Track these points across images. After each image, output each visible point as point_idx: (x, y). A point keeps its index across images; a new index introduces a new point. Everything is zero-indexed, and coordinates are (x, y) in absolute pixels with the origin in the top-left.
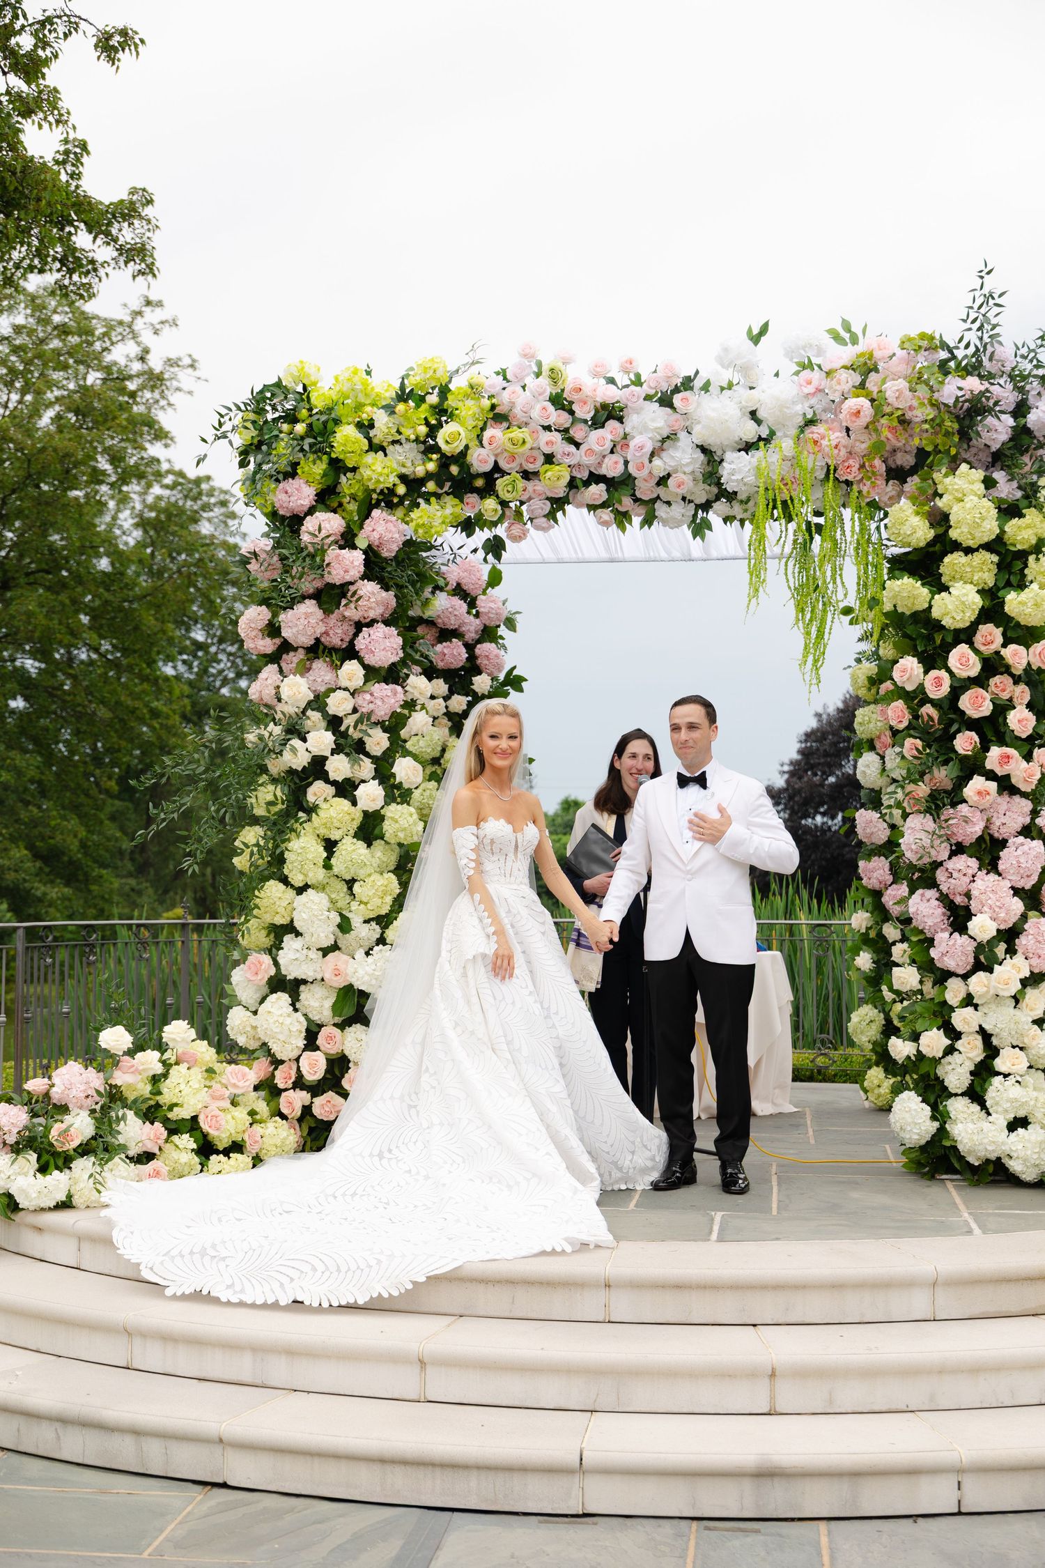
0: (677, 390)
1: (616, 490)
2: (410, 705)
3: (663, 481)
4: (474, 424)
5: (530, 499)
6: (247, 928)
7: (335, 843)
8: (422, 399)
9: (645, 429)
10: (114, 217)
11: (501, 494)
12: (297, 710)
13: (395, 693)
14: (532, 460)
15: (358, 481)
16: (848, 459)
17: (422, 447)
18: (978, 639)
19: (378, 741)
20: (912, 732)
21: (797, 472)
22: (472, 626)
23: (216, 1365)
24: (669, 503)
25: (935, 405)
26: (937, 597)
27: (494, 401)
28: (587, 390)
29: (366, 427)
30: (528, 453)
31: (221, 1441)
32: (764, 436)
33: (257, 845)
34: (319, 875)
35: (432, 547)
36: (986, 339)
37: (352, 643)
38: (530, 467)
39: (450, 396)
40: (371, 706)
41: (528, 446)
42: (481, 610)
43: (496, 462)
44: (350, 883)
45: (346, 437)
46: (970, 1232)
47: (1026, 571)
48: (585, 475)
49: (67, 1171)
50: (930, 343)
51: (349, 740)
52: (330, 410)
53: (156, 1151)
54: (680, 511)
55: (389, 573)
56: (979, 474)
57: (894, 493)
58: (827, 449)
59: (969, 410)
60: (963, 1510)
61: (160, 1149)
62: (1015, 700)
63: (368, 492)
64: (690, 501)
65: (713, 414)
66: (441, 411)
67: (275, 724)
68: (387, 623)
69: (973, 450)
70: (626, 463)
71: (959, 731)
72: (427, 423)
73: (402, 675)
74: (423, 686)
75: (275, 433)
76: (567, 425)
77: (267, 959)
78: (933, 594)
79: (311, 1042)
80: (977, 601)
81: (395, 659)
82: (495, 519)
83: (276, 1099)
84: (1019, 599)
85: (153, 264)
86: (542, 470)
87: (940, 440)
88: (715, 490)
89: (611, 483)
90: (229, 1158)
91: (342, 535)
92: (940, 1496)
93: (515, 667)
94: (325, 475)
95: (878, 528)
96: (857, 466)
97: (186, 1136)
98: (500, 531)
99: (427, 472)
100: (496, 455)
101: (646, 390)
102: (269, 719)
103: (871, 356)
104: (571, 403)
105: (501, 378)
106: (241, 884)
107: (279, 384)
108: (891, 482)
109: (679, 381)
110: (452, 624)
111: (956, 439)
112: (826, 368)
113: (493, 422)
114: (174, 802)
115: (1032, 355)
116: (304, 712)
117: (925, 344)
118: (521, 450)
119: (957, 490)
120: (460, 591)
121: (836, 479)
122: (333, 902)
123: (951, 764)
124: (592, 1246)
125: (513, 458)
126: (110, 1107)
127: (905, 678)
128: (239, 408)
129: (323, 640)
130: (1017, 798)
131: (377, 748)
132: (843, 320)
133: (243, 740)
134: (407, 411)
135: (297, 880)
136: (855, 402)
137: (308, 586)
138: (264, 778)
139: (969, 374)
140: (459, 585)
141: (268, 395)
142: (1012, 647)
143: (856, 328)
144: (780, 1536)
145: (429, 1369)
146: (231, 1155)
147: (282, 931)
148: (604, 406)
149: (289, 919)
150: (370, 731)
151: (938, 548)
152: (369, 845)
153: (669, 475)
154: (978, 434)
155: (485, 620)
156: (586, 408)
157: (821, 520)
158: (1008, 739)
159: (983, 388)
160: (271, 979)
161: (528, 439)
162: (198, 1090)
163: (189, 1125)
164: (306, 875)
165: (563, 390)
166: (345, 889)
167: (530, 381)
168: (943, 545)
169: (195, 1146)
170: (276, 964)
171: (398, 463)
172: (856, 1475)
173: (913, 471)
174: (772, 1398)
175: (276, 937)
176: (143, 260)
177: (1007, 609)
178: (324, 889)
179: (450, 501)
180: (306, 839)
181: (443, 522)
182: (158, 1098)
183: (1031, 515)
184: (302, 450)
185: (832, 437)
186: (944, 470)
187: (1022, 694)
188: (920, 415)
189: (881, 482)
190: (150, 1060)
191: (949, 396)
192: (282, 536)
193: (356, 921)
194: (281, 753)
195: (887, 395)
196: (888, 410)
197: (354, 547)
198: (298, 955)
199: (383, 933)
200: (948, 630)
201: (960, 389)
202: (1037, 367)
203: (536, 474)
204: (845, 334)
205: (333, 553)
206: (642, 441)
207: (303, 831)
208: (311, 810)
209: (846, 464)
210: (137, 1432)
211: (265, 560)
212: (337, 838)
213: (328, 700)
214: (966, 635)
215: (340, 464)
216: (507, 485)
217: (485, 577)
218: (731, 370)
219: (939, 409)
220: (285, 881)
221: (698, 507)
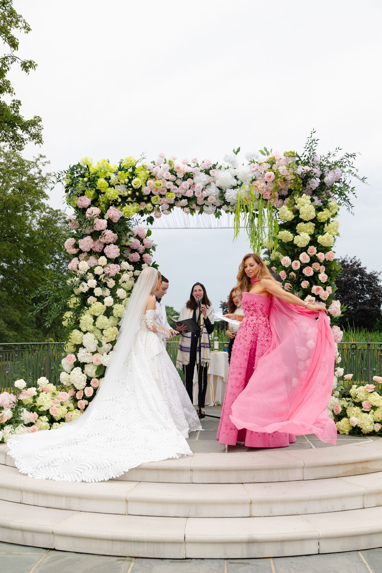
0: (211, 169)
1: (191, 201)
2: (122, 271)
3: (206, 198)
4: (144, 179)
5: (162, 204)
6: (67, 346)
7: (97, 317)
8: (127, 170)
9: (200, 181)
10: (29, 125)
11: (153, 202)
12: (84, 273)
13: (117, 267)
14: (163, 191)
15: (105, 197)
16: (266, 192)
17: (127, 186)
18: (309, 251)
19: (111, 283)
20: (287, 281)
21: (250, 196)
22: (142, 248)
23: (52, 502)
24: (208, 206)
25: (295, 174)
26: (296, 237)
27: (150, 171)
28: (181, 168)
29: (108, 179)
30: (162, 189)
31: (53, 533)
32: (239, 184)
33: (70, 317)
34: (91, 327)
35: (130, 219)
36: (311, 154)
37: (103, 251)
38: (162, 193)
39: (136, 170)
40: (109, 271)
41: (162, 186)
42: (144, 243)
43: (151, 192)
44: (102, 330)
45: (101, 183)
46: (311, 447)
47: (324, 229)
48: (180, 196)
49: (2, 430)
50: (293, 155)
51: (102, 282)
52: (96, 173)
53: (34, 422)
54: (211, 208)
55: (116, 227)
56: (309, 197)
57: (281, 203)
58: (260, 189)
59: (306, 176)
60: (320, 553)
61: (36, 421)
62: (320, 271)
63: (109, 201)
64: (215, 206)
65: (223, 177)
66: (133, 174)
67: (77, 277)
68: (115, 244)
69: (307, 190)
70: (194, 192)
71: (302, 281)
72: (128, 178)
73: (120, 261)
74: (126, 265)
75: (78, 181)
76: (175, 180)
77: (73, 356)
78: (294, 236)
79: (88, 384)
80: (309, 238)
81: (117, 256)
82: (151, 210)
83: (76, 403)
84: (322, 238)
85: (41, 140)
86: (166, 194)
87: (296, 186)
88: (223, 202)
89: (189, 199)
90: (60, 424)
91: (100, 215)
92: (312, 548)
93: (155, 262)
94: (94, 195)
95: (276, 215)
96: (269, 194)
97: (45, 417)
98: (152, 215)
99: (128, 194)
100: (151, 189)
101: (201, 168)
102: (75, 275)
103: (274, 159)
104: (176, 172)
105: (153, 164)
106: (65, 331)
107: (79, 165)
108: (280, 200)
109: (211, 166)
110: (135, 247)
111: (302, 185)
112: (259, 163)
113: (150, 178)
114: (42, 303)
115: (326, 159)
116: (86, 274)
117: (292, 155)
118: (159, 187)
119: (302, 202)
120: (138, 237)
121: (262, 198)
122: (96, 337)
123: (300, 291)
124: (185, 456)
125: (157, 190)
126: (18, 407)
127: (285, 263)
128: (65, 172)
129: (93, 249)
130: (321, 303)
131: (111, 285)
132: (265, 147)
133: (66, 282)
134: (121, 174)
135: (84, 329)
136: (268, 173)
137: (88, 231)
138: (73, 295)
139: (305, 165)
140: (137, 235)
141: (75, 168)
142: (320, 253)
143: (269, 150)
144: (257, 565)
145: (129, 503)
146: (61, 423)
147: (78, 347)
148: (187, 174)
149: (81, 342)
150: (109, 280)
151: (295, 221)
152: (108, 318)
153: (208, 197)
154: (309, 184)
155: (145, 246)
156: (181, 174)
157: (257, 212)
158: (318, 283)
159: (311, 169)
160: (75, 363)
161: (162, 184)
162: (49, 401)
163: (46, 413)
164: (87, 328)
165: (173, 168)
166: (100, 332)
167: (162, 165)
168: (297, 220)
169: (48, 420)
170: (77, 357)
171: (119, 191)
172: (283, 541)
173: (287, 196)
174: (251, 511)
175: (77, 348)
176: (38, 139)
177: (318, 241)
178: (93, 332)
179: (136, 204)
180: (87, 315)
181: (134, 211)
182: (35, 404)
183: (326, 211)
184: (86, 186)
185: (261, 185)
186: (298, 196)
187: (323, 268)
188: (290, 178)
189: (277, 200)
190: (33, 391)
191: (299, 172)
192: (79, 215)
193: (104, 343)
194: (79, 287)
195: (279, 171)
196: (280, 176)
197: (104, 218)
198: (84, 355)
199: (113, 347)
200: (299, 248)
201: (303, 169)
202: (327, 163)
203: (164, 196)
204: (265, 152)
205: (96, 220)
206: (199, 185)
207: (86, 313)
208: (89, 306)
209: (266, 194)
210: (22, 530)
211: (73, 222)
212: (98, 315)
213: (95, 269)
214: (305, 249)
215: (99, 191)
216: (155, 199)
217: (146, 233)
218: (228, 163)
219: (296, 176)
220: (80, 330)
221: (217, 207)
